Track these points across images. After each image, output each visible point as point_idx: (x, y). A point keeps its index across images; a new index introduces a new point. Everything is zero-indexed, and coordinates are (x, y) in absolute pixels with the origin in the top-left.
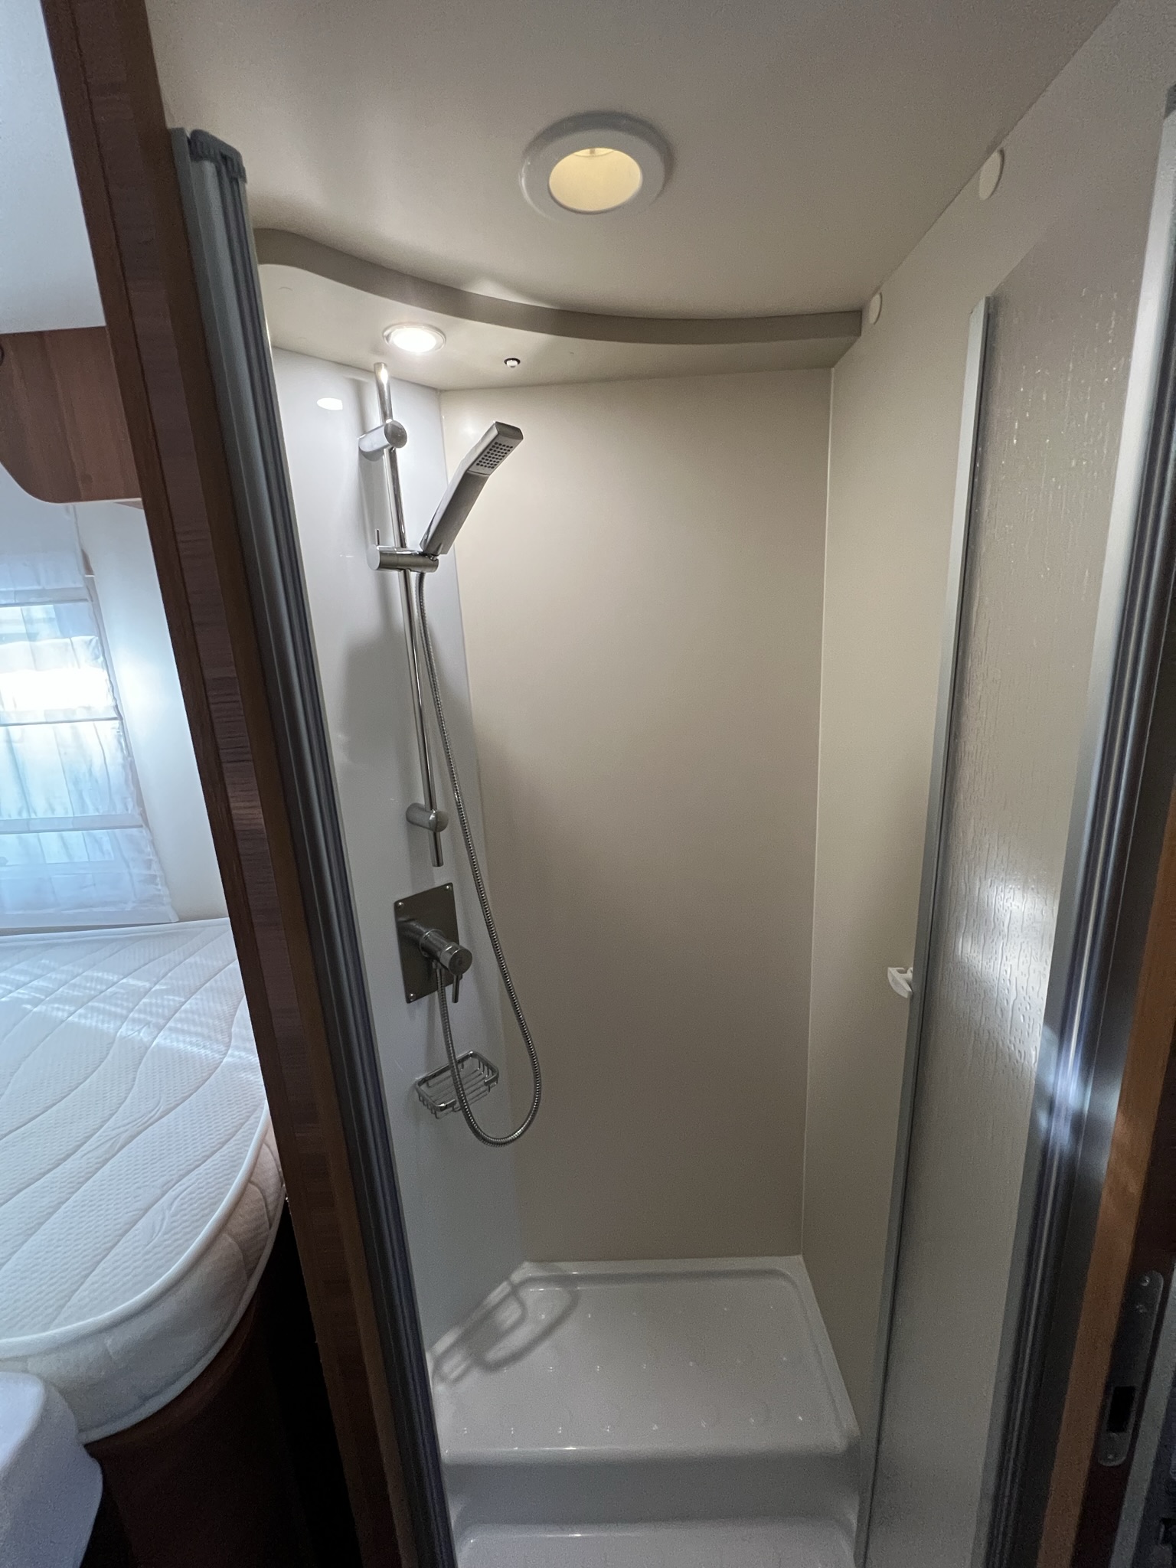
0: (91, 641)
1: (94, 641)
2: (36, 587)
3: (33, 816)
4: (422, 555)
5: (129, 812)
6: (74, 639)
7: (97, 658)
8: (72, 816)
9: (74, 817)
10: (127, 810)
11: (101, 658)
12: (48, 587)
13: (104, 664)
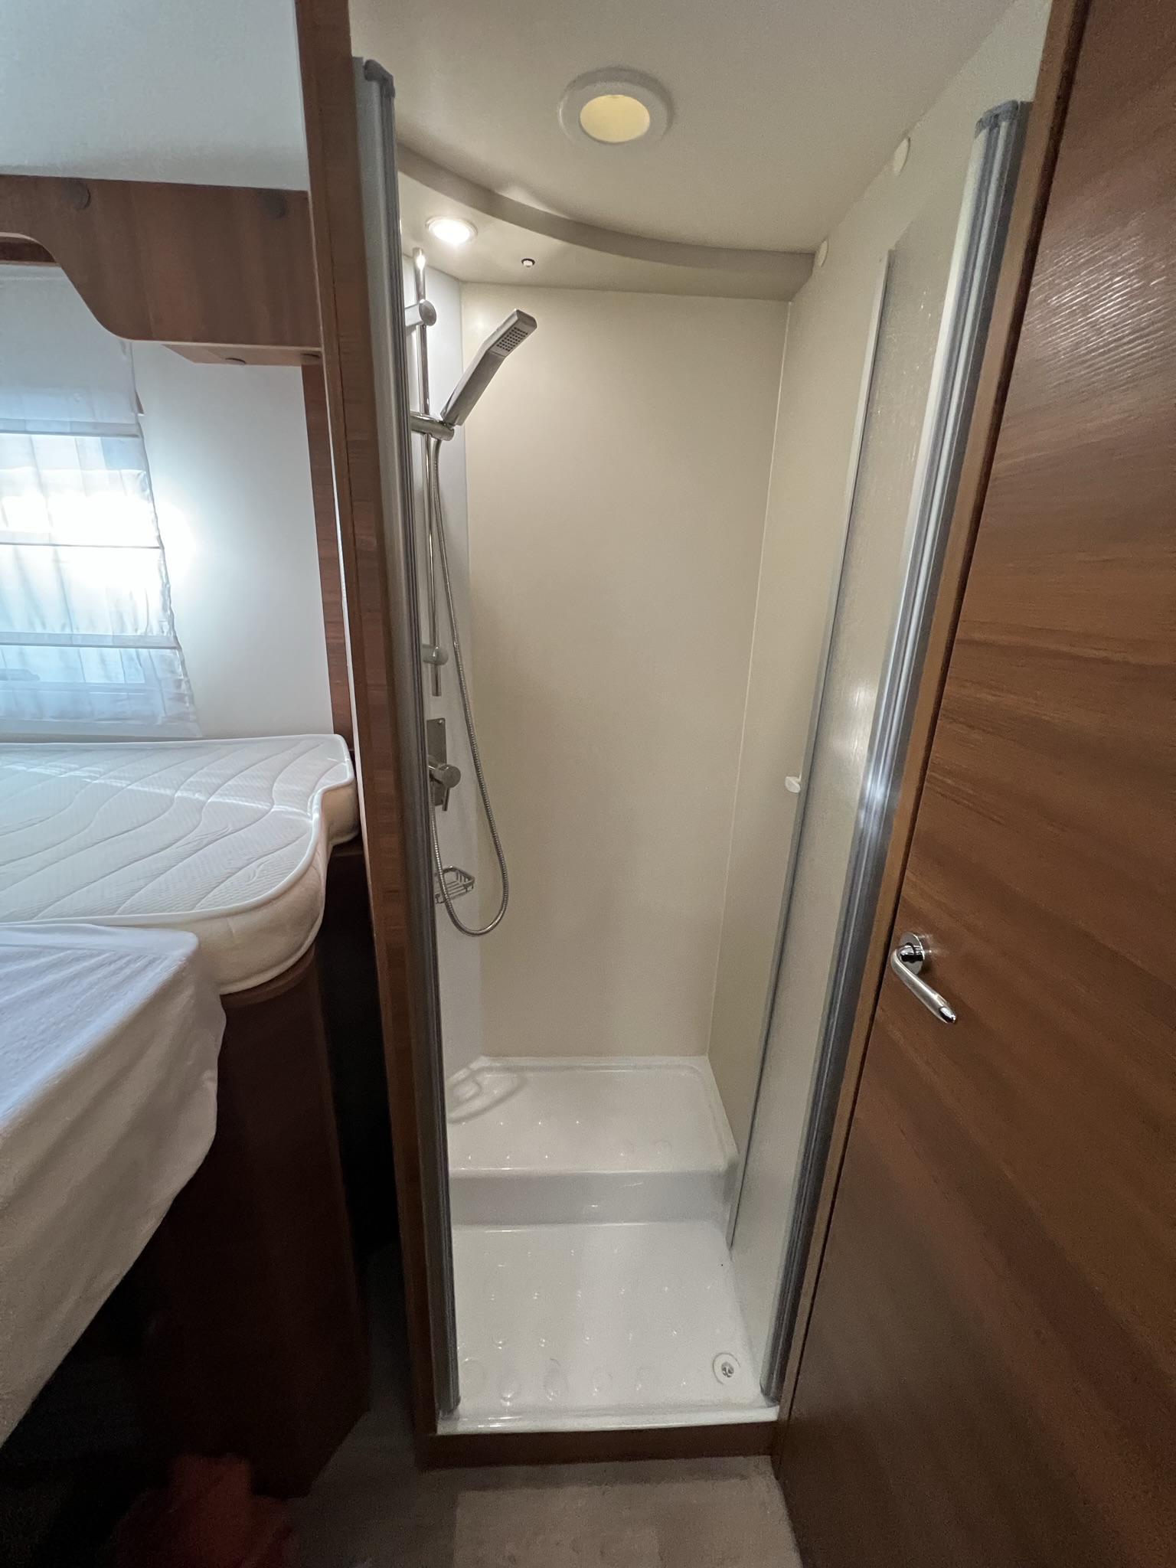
0: (139, 474)
1: (142, 475)
2: (90, 420)
3: (75, 632)
4: (441, 423)
5: (165, 634)
6: (124, 471)
7: (144, 490)
8: (111, 634)
9: (113, 636)
10: (163, 632)
11: (148, 491)
12: (100, 421)
13: (150, 498)
